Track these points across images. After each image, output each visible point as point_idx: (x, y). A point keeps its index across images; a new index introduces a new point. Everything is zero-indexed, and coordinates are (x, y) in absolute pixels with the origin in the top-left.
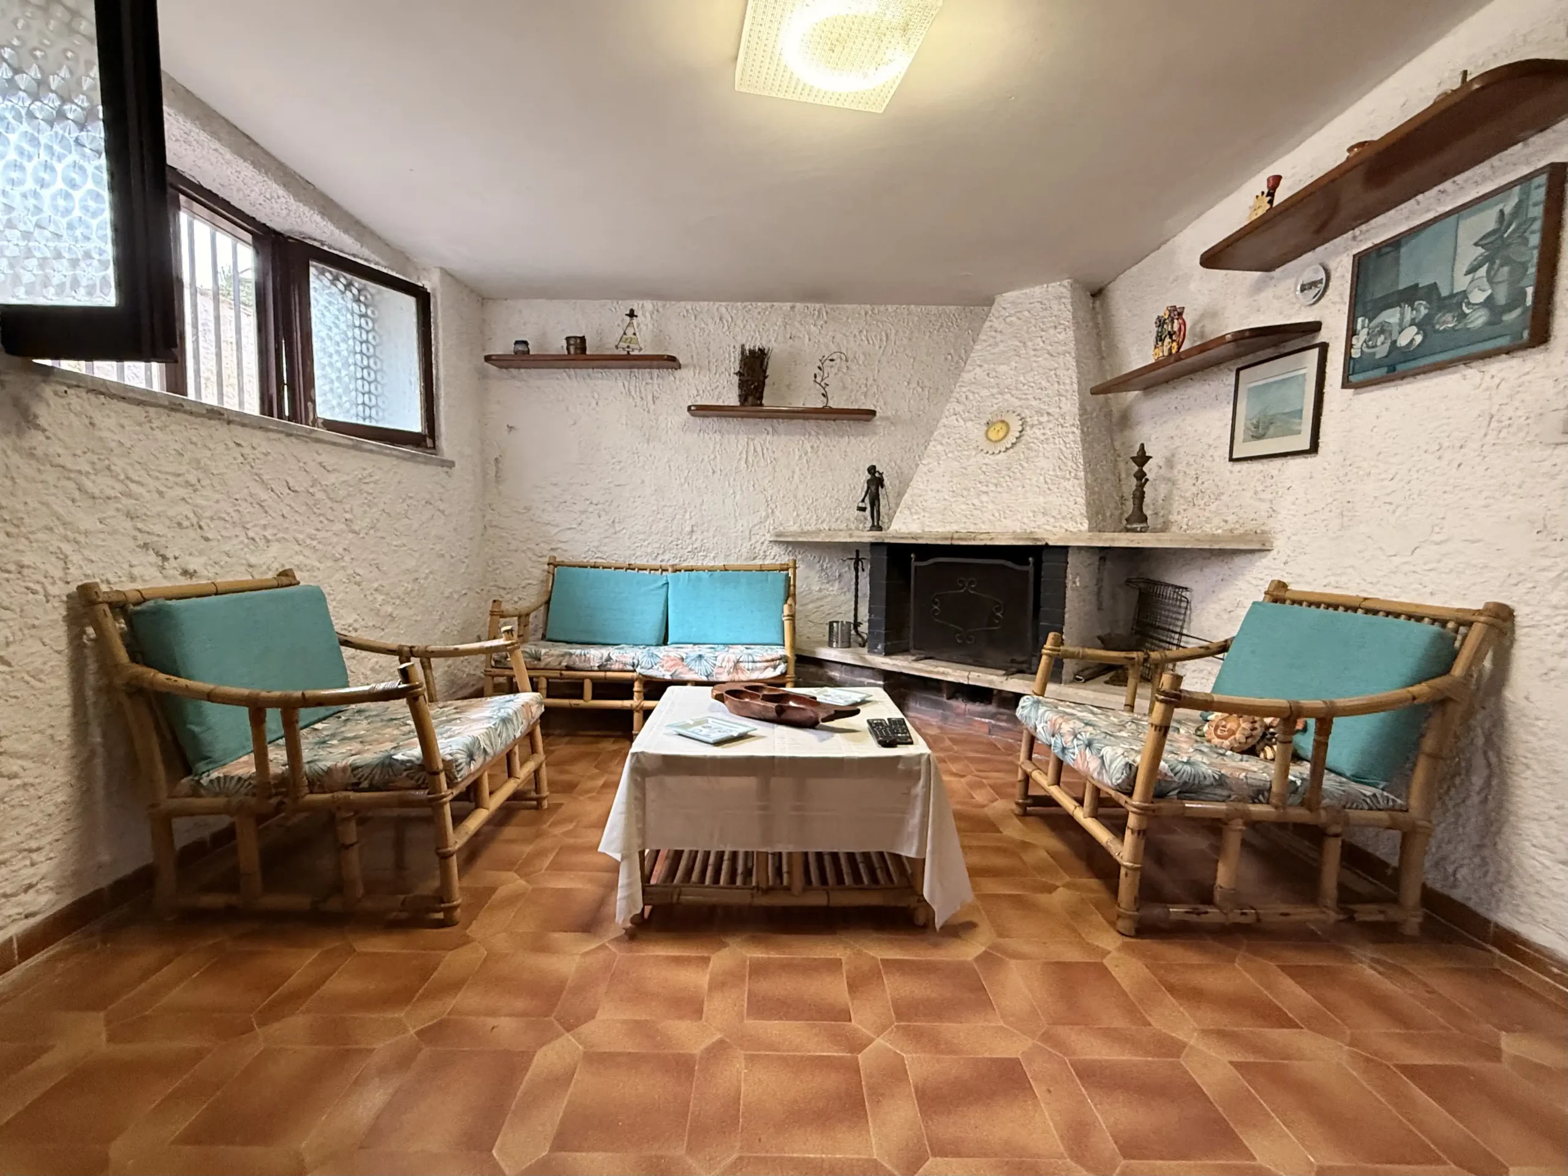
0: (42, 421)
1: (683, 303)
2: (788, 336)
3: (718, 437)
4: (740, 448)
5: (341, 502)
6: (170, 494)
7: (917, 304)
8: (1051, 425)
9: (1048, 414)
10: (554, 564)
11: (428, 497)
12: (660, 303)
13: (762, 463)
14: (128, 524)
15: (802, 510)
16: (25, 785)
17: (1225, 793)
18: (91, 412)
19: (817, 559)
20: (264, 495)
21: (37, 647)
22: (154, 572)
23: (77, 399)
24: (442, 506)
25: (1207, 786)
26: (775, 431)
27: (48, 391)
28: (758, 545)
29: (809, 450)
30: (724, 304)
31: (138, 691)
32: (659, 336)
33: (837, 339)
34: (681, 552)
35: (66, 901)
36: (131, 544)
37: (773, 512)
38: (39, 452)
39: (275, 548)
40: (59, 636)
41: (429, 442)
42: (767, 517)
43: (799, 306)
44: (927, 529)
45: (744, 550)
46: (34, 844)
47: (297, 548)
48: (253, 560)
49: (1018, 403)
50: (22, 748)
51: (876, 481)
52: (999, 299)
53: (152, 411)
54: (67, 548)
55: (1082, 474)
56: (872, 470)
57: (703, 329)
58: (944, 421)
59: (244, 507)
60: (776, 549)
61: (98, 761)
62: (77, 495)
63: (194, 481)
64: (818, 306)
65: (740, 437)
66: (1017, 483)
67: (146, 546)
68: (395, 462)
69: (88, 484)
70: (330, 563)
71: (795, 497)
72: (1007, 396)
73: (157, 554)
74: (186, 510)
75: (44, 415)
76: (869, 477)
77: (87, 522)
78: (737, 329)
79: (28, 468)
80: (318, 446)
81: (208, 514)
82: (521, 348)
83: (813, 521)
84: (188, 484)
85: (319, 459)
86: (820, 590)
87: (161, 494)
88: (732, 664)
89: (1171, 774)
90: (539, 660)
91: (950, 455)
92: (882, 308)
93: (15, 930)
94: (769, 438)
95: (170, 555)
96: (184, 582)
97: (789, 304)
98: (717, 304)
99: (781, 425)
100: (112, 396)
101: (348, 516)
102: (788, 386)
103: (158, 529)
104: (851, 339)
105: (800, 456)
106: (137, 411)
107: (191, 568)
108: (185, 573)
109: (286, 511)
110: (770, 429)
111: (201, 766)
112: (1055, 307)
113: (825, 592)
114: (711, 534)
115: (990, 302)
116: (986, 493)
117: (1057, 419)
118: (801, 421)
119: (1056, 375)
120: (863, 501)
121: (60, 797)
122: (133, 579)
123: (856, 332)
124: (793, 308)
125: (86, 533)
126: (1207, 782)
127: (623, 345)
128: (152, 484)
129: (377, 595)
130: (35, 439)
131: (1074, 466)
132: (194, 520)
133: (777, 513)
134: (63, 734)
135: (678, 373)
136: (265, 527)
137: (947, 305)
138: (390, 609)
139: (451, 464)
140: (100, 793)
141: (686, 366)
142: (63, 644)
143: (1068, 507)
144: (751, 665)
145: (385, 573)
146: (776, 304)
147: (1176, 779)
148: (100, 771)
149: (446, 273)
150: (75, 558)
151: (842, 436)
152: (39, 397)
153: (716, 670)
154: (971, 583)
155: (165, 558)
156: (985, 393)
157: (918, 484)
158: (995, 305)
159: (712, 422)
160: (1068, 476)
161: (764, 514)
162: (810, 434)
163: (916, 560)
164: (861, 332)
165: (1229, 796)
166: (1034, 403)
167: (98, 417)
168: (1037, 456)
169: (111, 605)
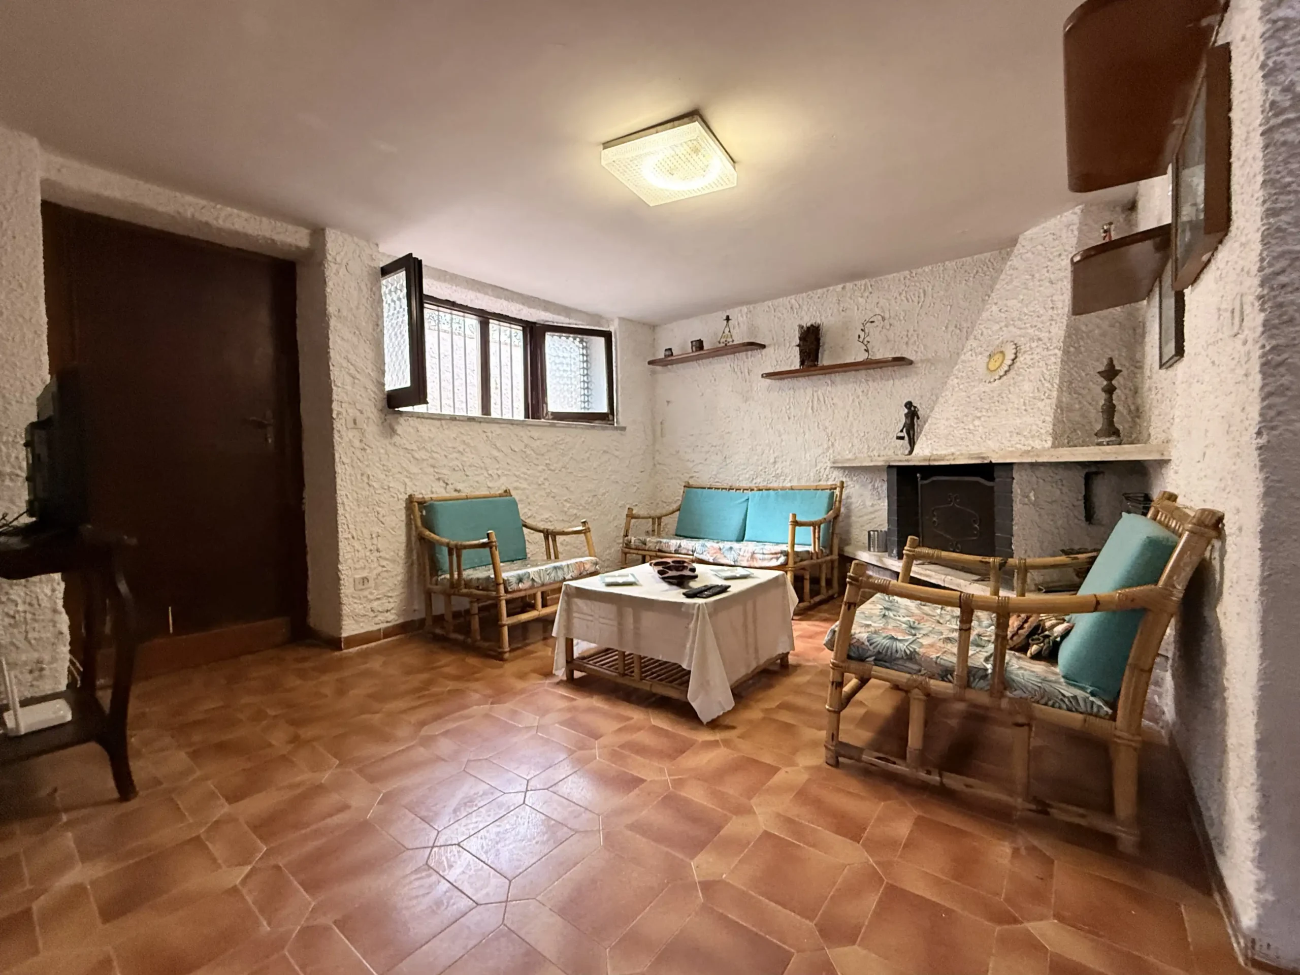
0: (399, 432)
1: (766, 303)
2: (841, 309)
3: (792, 392)
4: (808, 398)
5: (543, 455)
6: (450, 456)
7: (949, 260)
8: (1039, 350)
9: (1039, 339)
10: (688, 486)
11: (605, 448)
12: (751, 307)
13: (824, 408)
14: (432, 470)
15: (856, 441)
16: (387, 571)
17: (916, 667)
18: (417, 425)
19: (869, 481)
20: (495, 453)
21: (394, 518)
22: (443, 491)
23: (413, 422)
24: (617, 453)
25: (898, 659)
26: (833, 382)
27: (402, 420)
28: (822, 470)
29: (860, 393)
30: (793, 297)
31: (422, 539)
32: (752, 329)
33: (881, 304)
34: (769, 477)
35: (401, 621)
36: (432, 477)
37: (833, 445)
38: (397, 444)
39: (503, 479)
40: (402, 515)
41: (611, 417)
42: (829, 448)
43: (849, 285)
44: (935, 453)
45: (812, 474)
46: (389, 594)
47: (516, 479)
48: (490, 485)
49: (1019, 332)
50: (387, 556)
51: (912, 413)
52: (1021, 238)
53: (443, 422)
54: (407, 480)
55: (1055, 394)
56: (909, 405)
57: (779, 318)
58: (963, 357)
59: (488, 461)
60: (836, 473)
61: (416, 566)
62: (412, 459)
63: (461, 450)
64: (863, 282)
65: (807, 391)
66: (1003, 407)
67: (439, 479)
68: (580, 431)
69: (417, 456)
70: (536, 486)
71: (850, 431)
72: (1011, 328)
73: (444, 482)
74: (456, 462)
75: (399, 429)
76: (906, 411)
77: (414, 469)
78: (803, 313)
79: (392, 449)
80: (529, 428)
81: (468, 464)
82: (668, 353)
83: (865, 450)
84: (459, 452)
85: (529, 434)
86: (873, 505)
87: (446, 456)
88: (750, 555)
89: (867, 643)
90: (645, 544)
91: (961, 387)
92: (920, 270)
93: (383, 626)
94: (829, 388)
95: (449, 482)
96: (455, 494)
97: (841, 286)
98: (789, 298)
99: (838, 377)
100: (427, 418)
101: (548, 462)
102: (842, 348)
103: (445, 471)
104: (893, 302)
105: (853, 401)
106: (437, 423)
107: (458, 488)
108: (456, 490)
109: (509, 461)
110: (829, 382)
111: (440, 573)
112: (1064, 235)
113: (877, 507)
114: (788, 463)
115: (1014, 242)
116: (979, 418)
117: (1045, 344)
118: (853, 372)
119: (1052, 301)
120: (902, 431)
121: (399, 578)
122: (432, 493)
123: (897, 294)
124: (843, 288)
125: (414, 474)
126: (898, 655)
127: (723, 340)
128: (443, 453)
129: (565, 503)
130: (396, 439)
131: (1050, 386)
132: (461, 467)
133: (836, 444)
134: (402, 553)
135: (764, 351)
136: (497, 469)
137: (981, 253)
138: (575, 511)
139: (624, 429)
140: (415, 580)
141: (770, 345)
142: (404, 518)
143: (1037, 425)
144: (761, 556)
145: (572, 492)
146: (831, 288)
147: (871, 648)
148: (415, 571)
149: (622, 319)
150: (409, 483)
151: (888, 380)
152: (398, 423)
153: (740, 558)
154: (956, 498)
155: (447, 484)
156: (996, 327)
157: (936, 414)
158: (1018, 246)
159: (786, 383)
160: (1043, 397)
161: (826, 446)
162: (861, 382)
163: (922, 479)
164: (900, 294)
165: (920, 671)
166: (1031, 331)
167: (420, 428)
168: (1023, 380)
169: (419, 503)
